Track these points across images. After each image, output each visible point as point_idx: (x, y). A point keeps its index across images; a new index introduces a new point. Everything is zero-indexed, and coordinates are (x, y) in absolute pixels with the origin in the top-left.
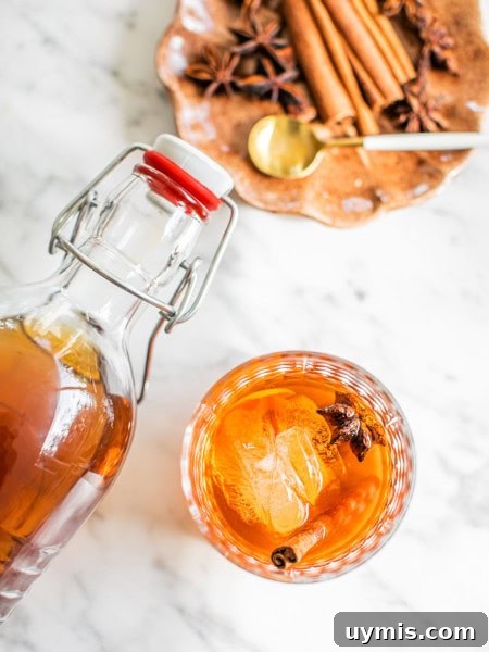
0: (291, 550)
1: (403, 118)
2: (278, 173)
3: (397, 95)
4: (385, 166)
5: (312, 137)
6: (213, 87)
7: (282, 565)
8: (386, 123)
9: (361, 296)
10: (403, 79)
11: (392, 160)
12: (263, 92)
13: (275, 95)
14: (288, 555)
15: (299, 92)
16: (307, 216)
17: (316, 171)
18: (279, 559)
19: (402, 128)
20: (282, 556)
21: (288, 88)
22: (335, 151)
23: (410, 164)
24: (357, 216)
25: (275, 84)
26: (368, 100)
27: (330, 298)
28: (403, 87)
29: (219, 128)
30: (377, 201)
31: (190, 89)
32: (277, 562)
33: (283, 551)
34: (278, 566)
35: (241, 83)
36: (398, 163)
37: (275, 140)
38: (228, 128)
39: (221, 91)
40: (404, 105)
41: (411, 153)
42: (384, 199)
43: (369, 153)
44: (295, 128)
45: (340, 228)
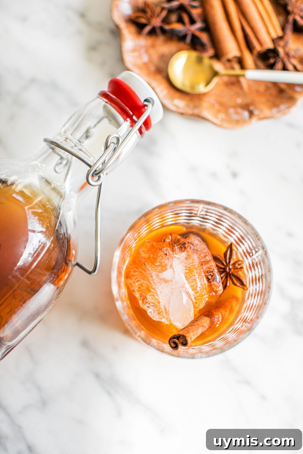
0: (184, 337)
1: (272, 61)
2: (187, 89)
3: (269, 45)
4: (258, 91)
5: (211, 68)
6: (147, 29)
7: (175, 347)
8: (260, 64)
9: (235, 175)
10: (274, 35)
11: (262, 88)
12: (181, 35)
13: (189, 39)
14: (181, 341)
15: (204, 37)
16: (204, 119)
17: (212, 90)
18: (175, 343)
19: (271, 67)
20: (177, 341)
21: (198, 34)
22: (226, 79)
23: (274, 91)
24: (238, 122)
25: (190, 30)
26: (250, 47)
27: (214, 175)
28: (273, 41)
29: (150, 56)
30: (251, 113)
31: (133, 29)
32: (173, 345)
33: (178, 337)
34: (173, 348)
35: (167, 27)
36: (266, 91)
37: (186, 67)
38: (155, 57)
39: (153, 32)
40: (274, 52)
41: (275, 84)
42: (256, 112)
43: (248, 80)
44: (200, 60)
45: (226, 128)
